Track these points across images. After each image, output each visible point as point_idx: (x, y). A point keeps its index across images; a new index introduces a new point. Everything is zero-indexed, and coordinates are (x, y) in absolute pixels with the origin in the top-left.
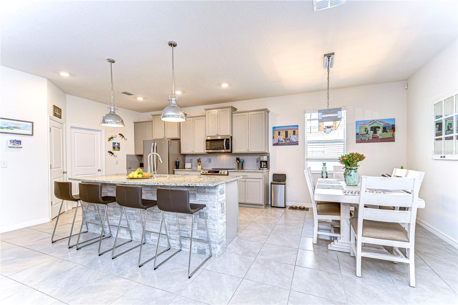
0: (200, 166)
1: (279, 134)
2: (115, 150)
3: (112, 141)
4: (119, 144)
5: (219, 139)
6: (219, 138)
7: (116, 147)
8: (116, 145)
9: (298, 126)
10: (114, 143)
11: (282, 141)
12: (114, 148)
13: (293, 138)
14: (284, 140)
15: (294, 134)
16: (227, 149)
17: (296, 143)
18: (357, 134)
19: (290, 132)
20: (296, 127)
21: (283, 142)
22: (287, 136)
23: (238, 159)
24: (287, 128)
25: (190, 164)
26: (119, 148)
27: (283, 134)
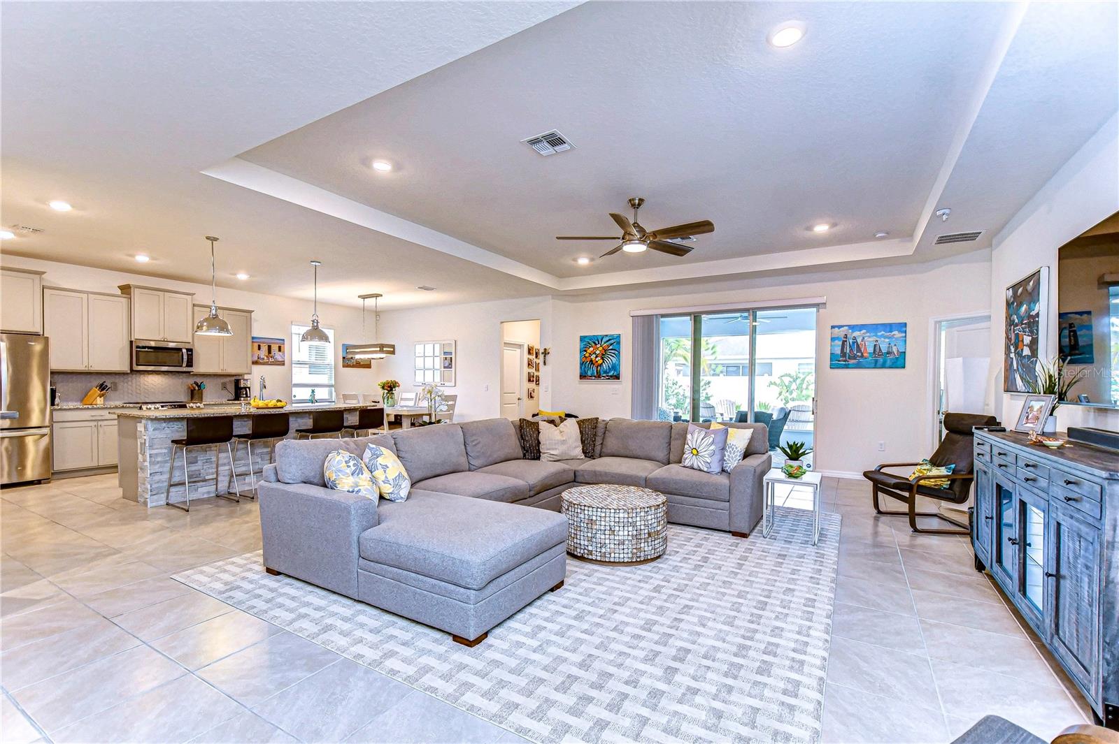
1: (259, 349)
5: (170, 347)
6: (171, 345)
9: (284, 340)
11: (263, 359)
13: (278, 356)
14: (266, 358)
15: (280, 350)
16: (187, 366)
17: (283, 363)
18: (344, 358)
19: (275, 348)
20: (281, 341)
21: (265, 361)
22: (270, 352)
24: (270, 341)
27: (264, 348)
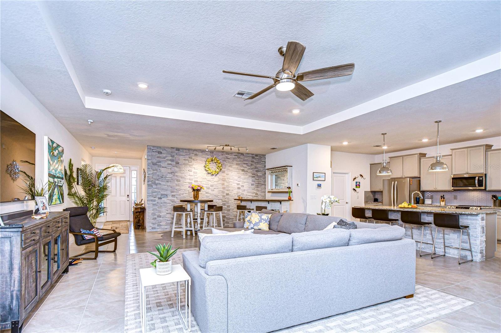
0: (444, 202)
2: (357, 187)
3: (356, 181)
4: (359, 182)
7: (358, 185)
8: (358, 183)
10: (357, 182)
12: (356, 186)
23: (494, 196)
25: (431, 200)
26: (360, 186)
